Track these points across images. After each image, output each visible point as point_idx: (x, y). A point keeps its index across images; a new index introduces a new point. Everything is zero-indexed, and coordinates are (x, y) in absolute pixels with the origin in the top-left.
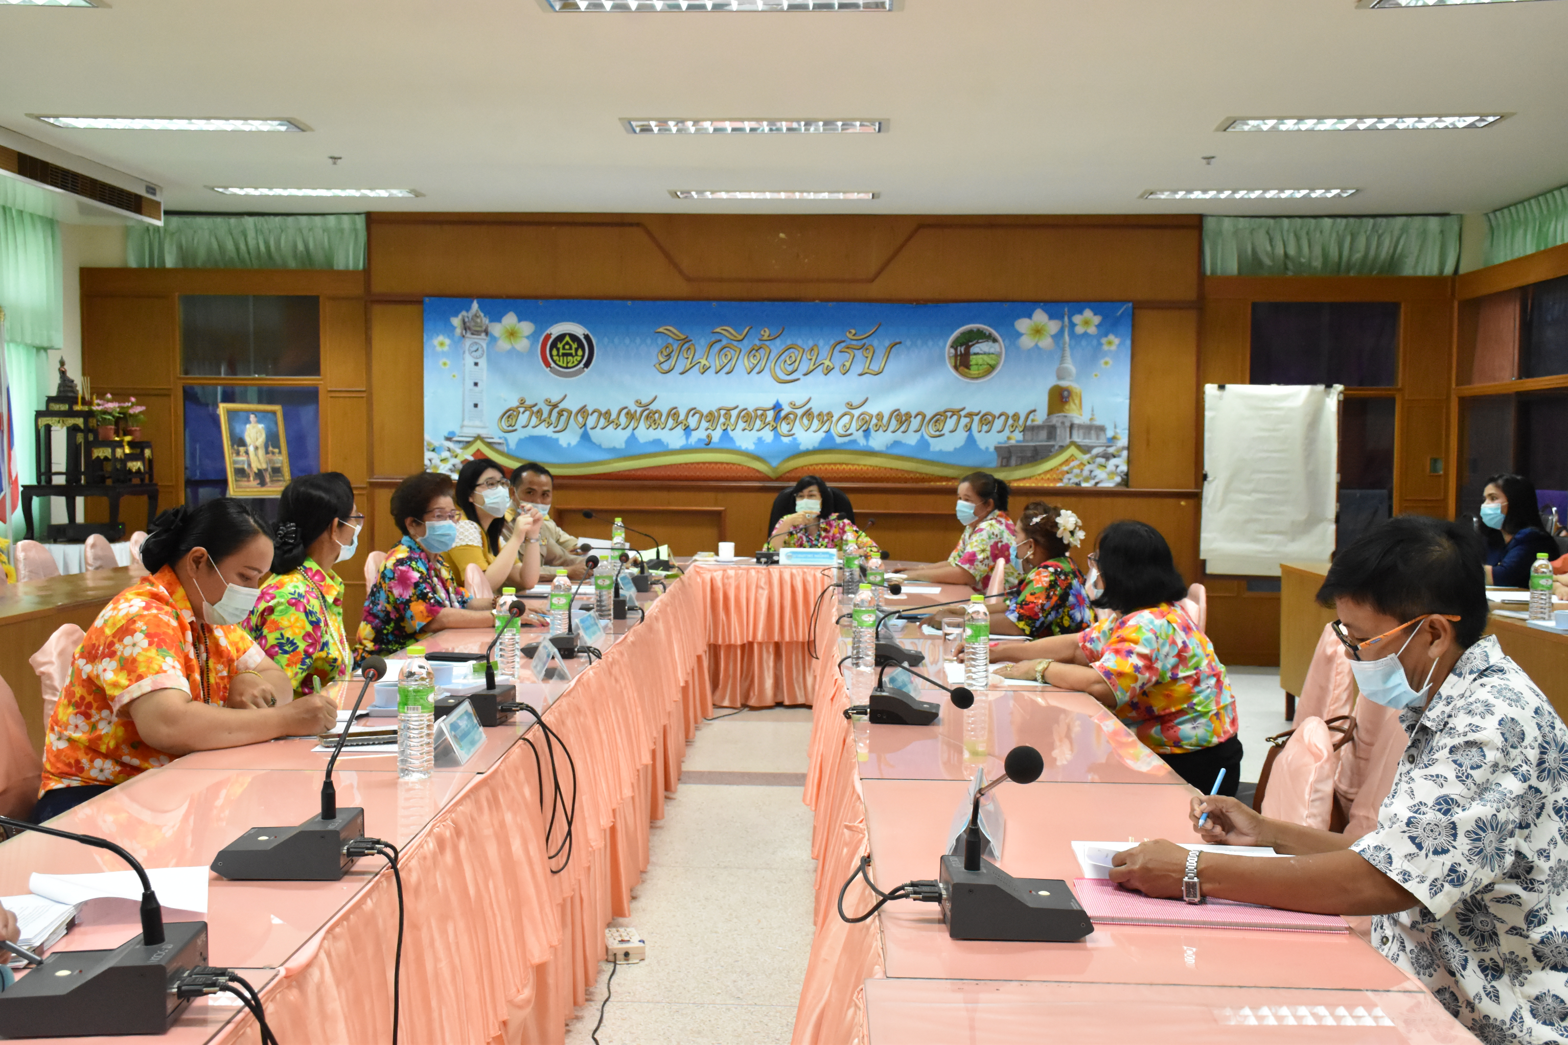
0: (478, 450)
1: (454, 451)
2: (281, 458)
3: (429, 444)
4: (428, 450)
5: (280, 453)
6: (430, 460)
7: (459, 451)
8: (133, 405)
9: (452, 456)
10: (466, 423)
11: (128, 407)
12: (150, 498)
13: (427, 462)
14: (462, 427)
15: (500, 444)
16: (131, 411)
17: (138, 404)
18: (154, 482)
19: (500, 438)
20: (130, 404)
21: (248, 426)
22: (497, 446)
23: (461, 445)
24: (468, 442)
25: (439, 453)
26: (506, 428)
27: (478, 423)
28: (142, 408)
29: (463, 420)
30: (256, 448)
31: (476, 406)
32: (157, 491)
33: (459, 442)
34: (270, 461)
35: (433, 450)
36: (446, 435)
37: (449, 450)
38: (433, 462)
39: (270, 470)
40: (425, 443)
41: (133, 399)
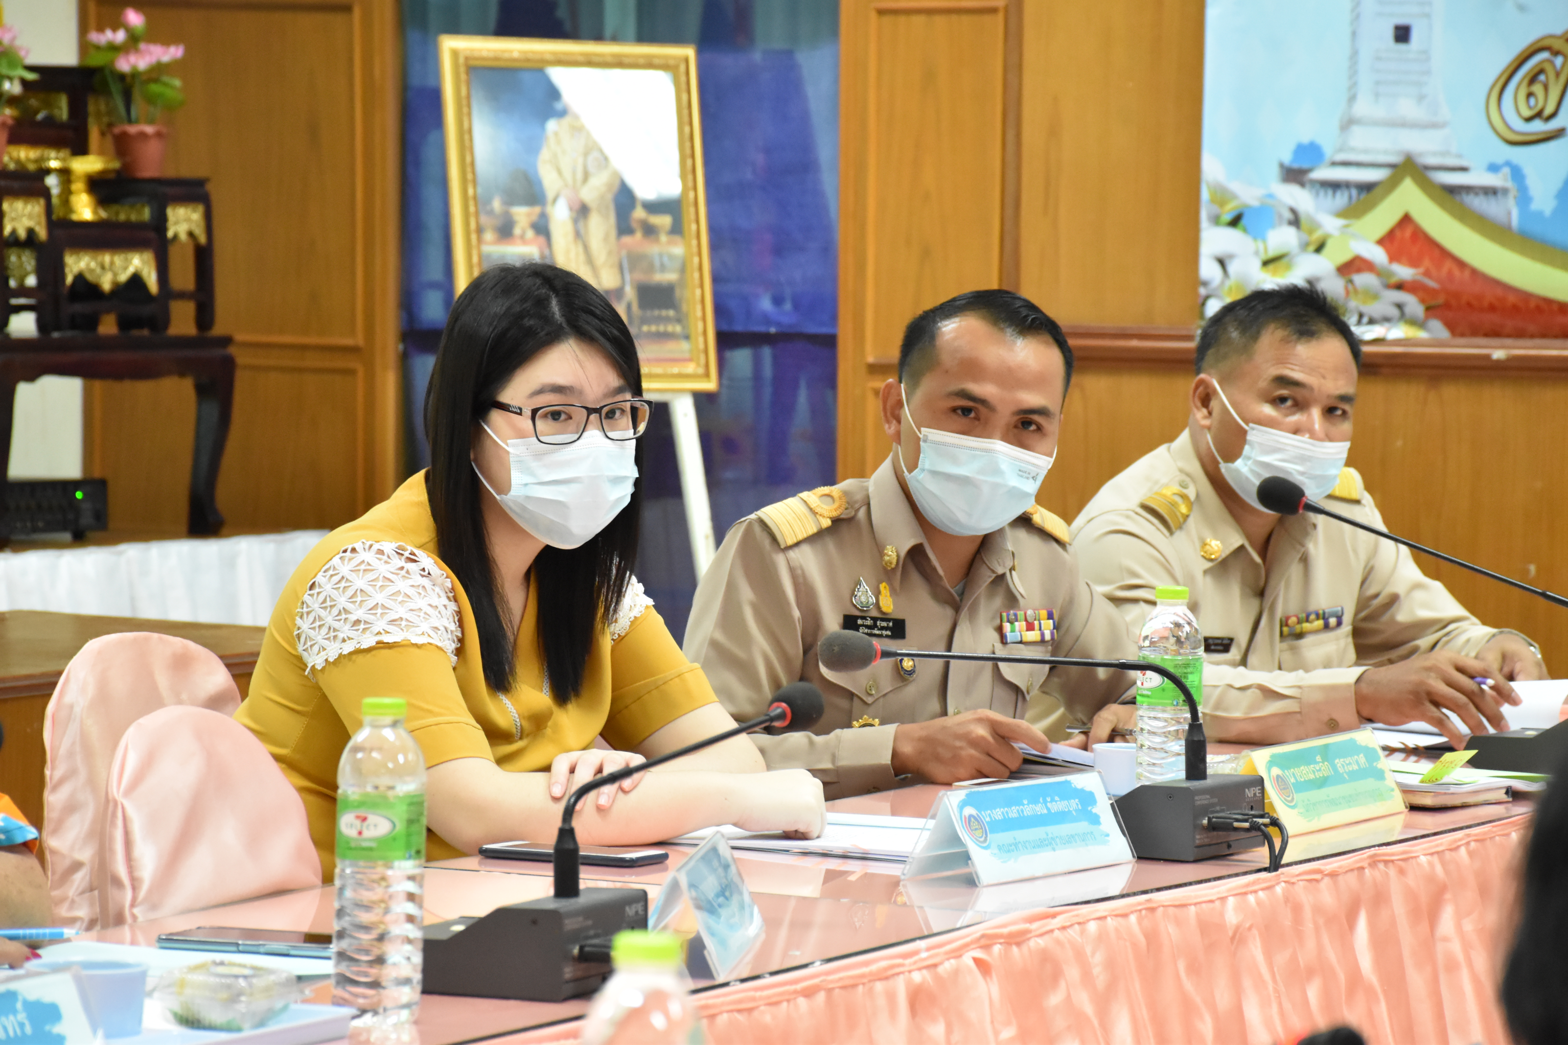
0: (1406, 220)
1: (1315, 226)
2: (678, 250)
3: (1222, 196)
4: (1216, 220)
5: (677, 229)
6: (1222, 262)
7: (1330, 224)
8: (134, 40)
9: (1304, 246)
10: (1363, 108)
11: (113, 48)
12: (202, 391)
13: (1208, 269)
14: (1348, 123)
15: (1490, 192)
16: (124, 65)
17: (154, 35)
18: (219, 329)
19: (1493, 168)
20: (120, 36)
21: (552, 125)
22: (1478, 203)
23: (1341, 199)
24: (1367, 188)
25: (1258, 235)
26: (1519, 125)
27: (1408, 108)
28: (172, 53)
29: (1352, 99)
30: (582, 211)
31: (1402, 34)
32: (229, 364)
33: (1335, 186)
34: (635, 260)
35: (1235, 222)
36: (1287, 158)
37: (1295, 221)
38: (1233, 268)
39: (630, 293)
40: (1205, 195)
41: (134, 18)
